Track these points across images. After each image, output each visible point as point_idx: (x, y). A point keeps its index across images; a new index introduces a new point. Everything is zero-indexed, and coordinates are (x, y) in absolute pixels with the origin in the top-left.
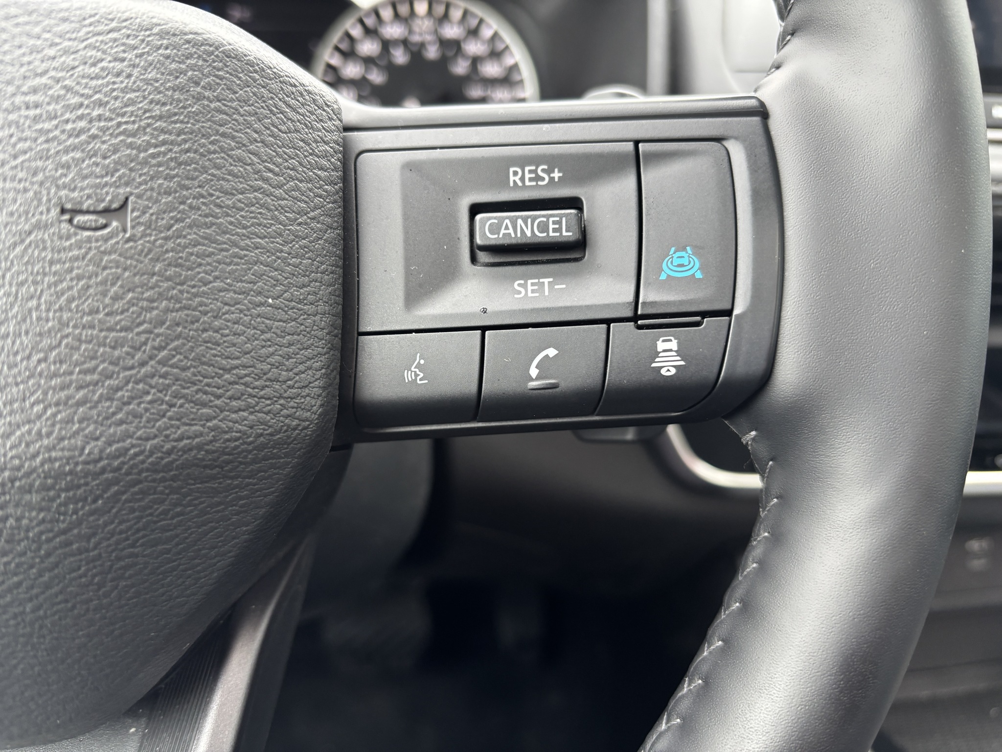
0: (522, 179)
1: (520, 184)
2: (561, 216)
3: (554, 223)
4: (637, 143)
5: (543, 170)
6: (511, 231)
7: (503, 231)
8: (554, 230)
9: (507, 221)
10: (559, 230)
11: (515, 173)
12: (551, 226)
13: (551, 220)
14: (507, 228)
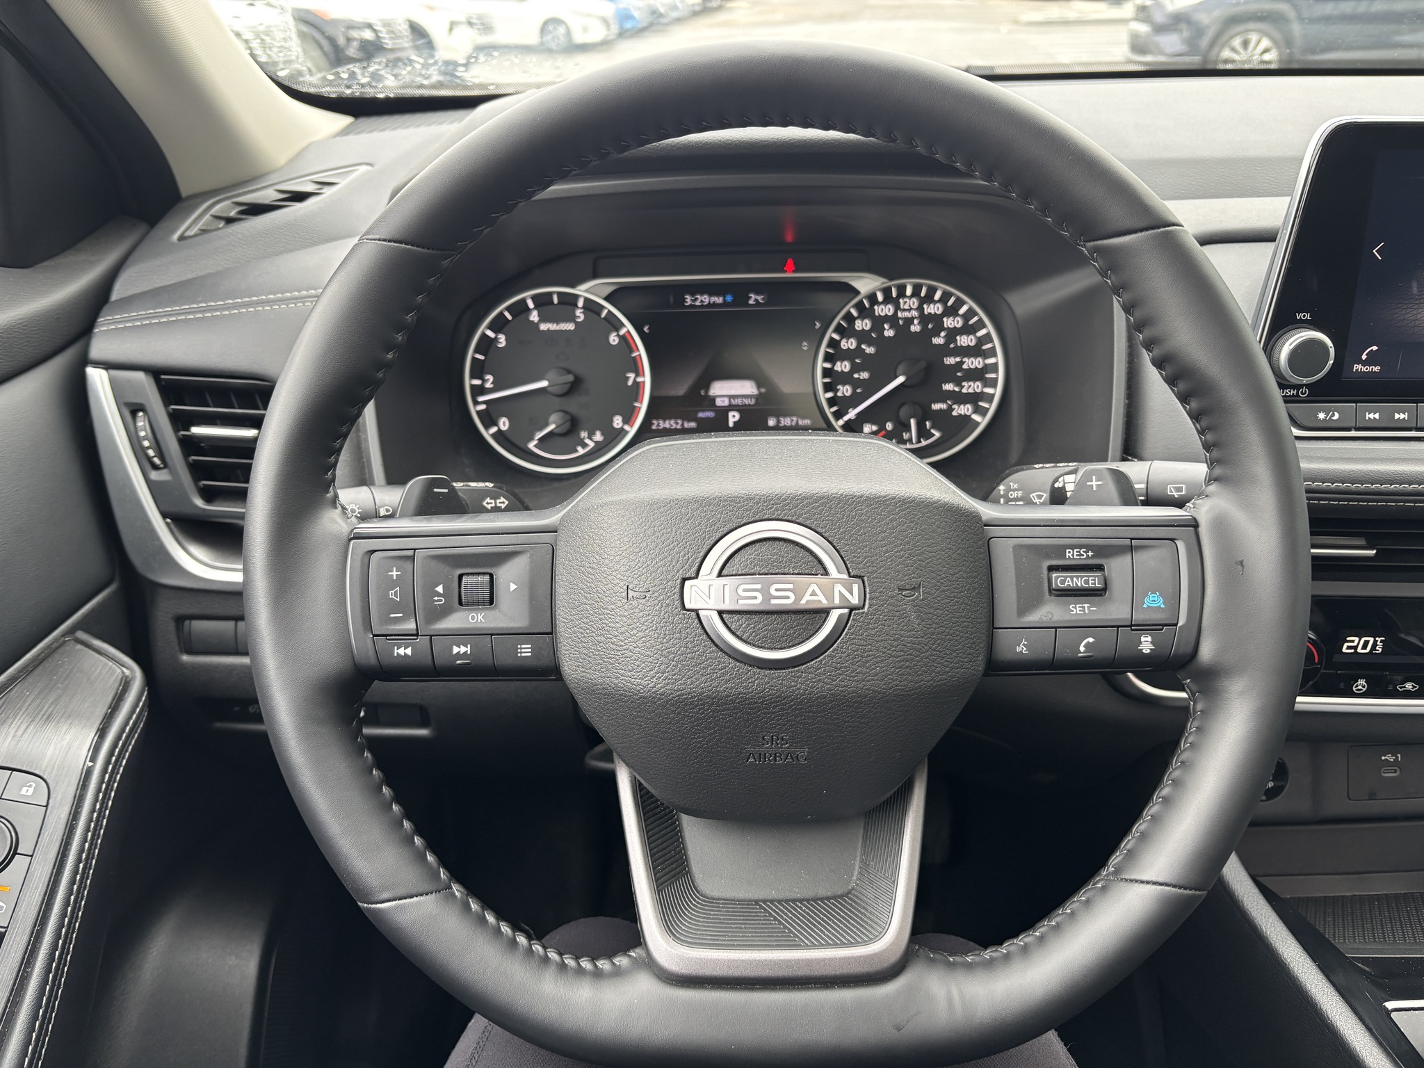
0: (1073, 555)
1: (1071, 557)
2: (1095, 576)
3: (1092, 580)
4: (1132, 539)
5: (1083, 551)
6: (1071, 583)
7: (1066, 583)
8: (1092, 584)
9: (1068, 579)
10: (1095, 584)
11: (1069, 552)
12: (1090, 582)
13: (1090, 578)
14: (1068, 582)
